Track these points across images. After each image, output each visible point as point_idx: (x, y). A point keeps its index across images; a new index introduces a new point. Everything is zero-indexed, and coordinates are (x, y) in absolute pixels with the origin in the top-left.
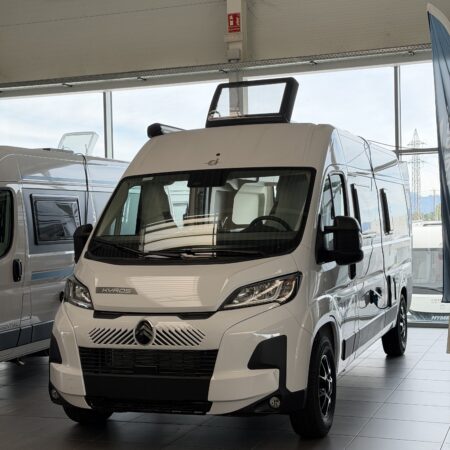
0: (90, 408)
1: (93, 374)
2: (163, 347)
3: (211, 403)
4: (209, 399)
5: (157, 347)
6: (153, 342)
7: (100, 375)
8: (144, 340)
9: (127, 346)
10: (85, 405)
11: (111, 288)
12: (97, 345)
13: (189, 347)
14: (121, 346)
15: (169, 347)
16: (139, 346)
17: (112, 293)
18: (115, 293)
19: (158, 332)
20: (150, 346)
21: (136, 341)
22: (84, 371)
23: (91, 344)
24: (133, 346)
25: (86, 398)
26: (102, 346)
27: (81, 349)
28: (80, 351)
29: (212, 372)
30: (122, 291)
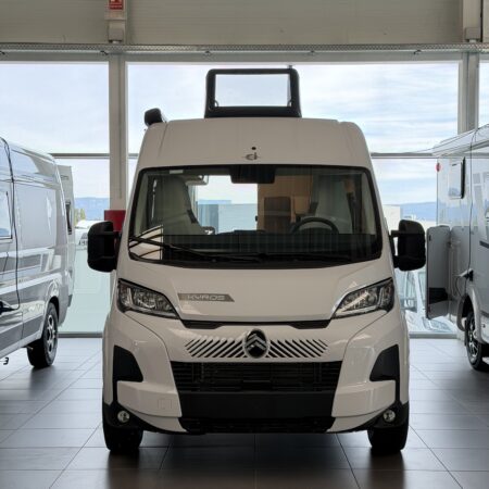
0: (185, 431)
1: (189, 392)
2: (279, 360)
3: (334, 419)
4: (333, 415)
5: (271, 360)
6: (267, 354)
7: (198, 392)
8: (256, 352)
9: (234, 359)
10: (179, 428)
11: (199, 295)
12: (196, 359)
13: (310, 359)
14: (226, 360)
15: (286, 360)
16: (250, 359)
17: (201, 299)
18: (205, 299)
19: (272, 343)
20: (263, 359)
21: (246, 354)
22: (178, 389)
23: (187, 358)
24: (241, 360)
25: (180, 419)
26: (203, 360)
27: (174, 364)
28: (173, 367)
29: (335, 386)
30: (213, 297)
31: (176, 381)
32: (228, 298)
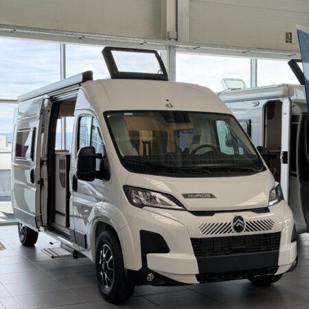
0: (198, 283)
1: (202, 257)
2: (250, 233)
3: (278, 267)
4: (279, 264)
5: (247, 233)
6: (244, 230)
7: (207, 257)
8: (239, 229)
9: (227, 235)
10: (195, 281)
11: (194, 194)
12: (205, 236)
14: (223, 235)
15: (254, 233)
16: (235, 234)
17: (196, 197)
18: (199, 197)
19: (247, 223)
20: (243, 233)
21: (233, 230)
22: (196, 256)
23: (200, 235)
24: (231, 234)
25: (197, 275)
26: (210, 236)
27: (192, 240)
28: (192, 242)
29: (279, 247)
30: (203, 196)
31: (194, 250)
32: (212, 196)
